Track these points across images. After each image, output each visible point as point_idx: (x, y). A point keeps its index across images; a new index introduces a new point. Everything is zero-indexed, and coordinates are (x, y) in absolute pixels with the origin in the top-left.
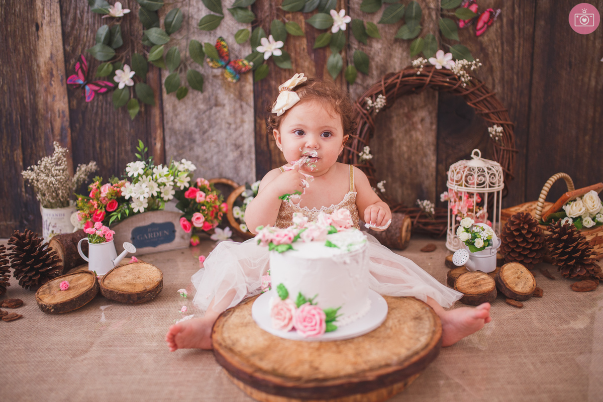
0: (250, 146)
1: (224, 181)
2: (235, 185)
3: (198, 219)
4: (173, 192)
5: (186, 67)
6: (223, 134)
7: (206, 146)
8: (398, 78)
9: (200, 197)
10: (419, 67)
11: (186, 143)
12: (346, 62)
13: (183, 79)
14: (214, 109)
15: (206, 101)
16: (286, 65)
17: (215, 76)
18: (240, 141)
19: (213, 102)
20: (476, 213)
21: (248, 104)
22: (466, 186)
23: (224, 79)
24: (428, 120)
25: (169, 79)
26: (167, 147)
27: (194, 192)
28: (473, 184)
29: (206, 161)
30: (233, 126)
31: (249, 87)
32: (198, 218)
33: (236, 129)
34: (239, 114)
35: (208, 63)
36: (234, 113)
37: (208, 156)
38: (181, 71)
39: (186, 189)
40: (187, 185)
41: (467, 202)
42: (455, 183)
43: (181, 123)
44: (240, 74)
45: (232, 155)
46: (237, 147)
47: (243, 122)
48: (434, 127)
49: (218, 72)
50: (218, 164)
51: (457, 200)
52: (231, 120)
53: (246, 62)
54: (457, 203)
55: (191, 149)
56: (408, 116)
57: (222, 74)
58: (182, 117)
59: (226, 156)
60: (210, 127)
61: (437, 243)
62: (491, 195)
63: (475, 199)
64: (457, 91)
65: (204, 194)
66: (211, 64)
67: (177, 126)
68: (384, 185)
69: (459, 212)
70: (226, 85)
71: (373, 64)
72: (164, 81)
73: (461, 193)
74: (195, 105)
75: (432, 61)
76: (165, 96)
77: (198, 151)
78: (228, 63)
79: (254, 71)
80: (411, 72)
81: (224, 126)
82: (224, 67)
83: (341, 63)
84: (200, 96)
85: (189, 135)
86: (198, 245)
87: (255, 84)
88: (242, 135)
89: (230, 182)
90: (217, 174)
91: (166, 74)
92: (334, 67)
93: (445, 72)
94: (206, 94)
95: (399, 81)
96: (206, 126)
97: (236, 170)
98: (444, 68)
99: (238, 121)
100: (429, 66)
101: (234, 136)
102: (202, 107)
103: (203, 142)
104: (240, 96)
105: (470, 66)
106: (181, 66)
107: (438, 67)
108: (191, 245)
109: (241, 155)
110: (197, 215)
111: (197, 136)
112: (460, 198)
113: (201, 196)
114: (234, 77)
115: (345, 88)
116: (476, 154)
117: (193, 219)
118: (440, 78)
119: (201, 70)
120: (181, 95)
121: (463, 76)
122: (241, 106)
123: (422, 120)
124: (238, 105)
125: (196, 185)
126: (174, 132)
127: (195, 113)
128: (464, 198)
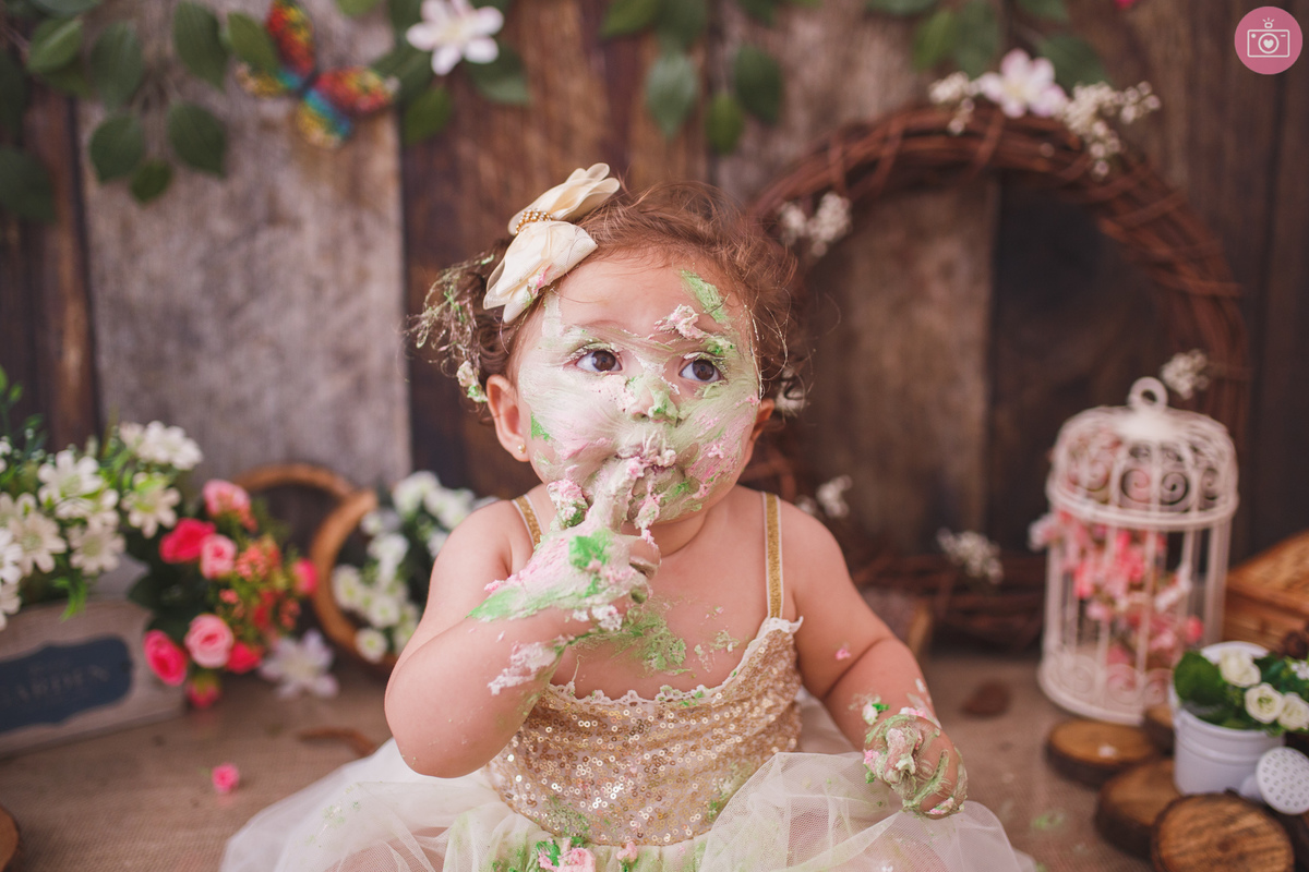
0: (389, 359)
1: (302, 473)
2: (340, 487)
3: (210, 640)
4: (118, 544)
5: (162, 94)
6: (297, 319)
7: (239, 358)
8: (885, 140)
9: (216, 557)
10: (952, 106)
11: (171, 348)
12: (709, 85)
13: (154, 131)
14: (265, 238)
15: (238, 207)
16: (510, 91)
17: (267, 126)
18: (355, 341)
19: (259, 209)
20: (1155, 593)
21: (380, 217)
22: (1121, 506)
23: (298, 134)
24: (964, 271)
25: (103, 133)
26: (104, 361)
27: (193, 540)
28: (1148, 501)
29: (241, 406)
30: (331, 293)
31: (383, 161)
32: (210, 638)
33: (342, 301)
34: (350, 250)
35: (240, 81)
36: (332, 249)
37: (247, 389)
38: (146, 106)
39: (162, 530)
40: (168, 518)
41: (1124, 557)
42: (1081, 491)
43: (152, 281)
44: (353, 118)
45: (328, 387)
46: (345, 358)
47: (363, 276)
48: (983, 292)
49: (276, 109)
50: (282, 418)
51: (1090, 545)
52: (323, 270)
53: (372, 80)
54: (1091, 559)
55: (189, 368)
56: (904, 258)
57: (293, 118)
58: (155, 262)
59: (309, 389)
60: (254, 291)
61: (1007, 673)
62: (1204, 535)
63: (1152, 548)
64: (1074, 186)
65: (227, 546)
66: (252, 84)
67: (137, 290)
68: (846, 496)
69: (1097, 589)
70: (306, 156)
71: (795, 92)
72: (86, 136)
73: (1104, 527)
74: (199, 222)
75: (991, 86)
76: (93, 190)
77: (212, 374)
78: (312, 80)
79: (401, 109)
80: (930, 120)
81: (300, 290)
82: (298, 95)
83: (691, 87)
84: (217, 192)
85: (180, 325)
86: (214, 703)
87: (405, 151)
88: (361, 319)
89: (322, 478)
90: (277, 451)
91: (95, 116)
92: (669, 98)
93: (1033, 127)
94: (238, 184)
95: (887, 152)
96: (236, 289)
97: (344, 434)
98: (1029, 113)
99: (348, 274)
100: (985, 107)
101: (338, 320)
102: (223, 226)
103: (230, 344)
104: (354, 193)
105: (1119, 108)
106: (149, 87)
107: (1013, 108)
108: (190, 705)
109: (360, 389)
110: (207, 624)
111: (208, 328)
112: (1100, 544)
113: (219, 554)
114: (332, 129)
115: (701, 167)
116: (1149, 396)
117: (194, 640)
118: (1020, 145)
119: (217, 103)
120: (150, 187)
121: (1097, 140)
122: (358, 228)
123: (947, 271)
124: (345, 222)
125: (203, 513)
126: (126, 312)
127: (200, 248)
128: (1114, 545)
